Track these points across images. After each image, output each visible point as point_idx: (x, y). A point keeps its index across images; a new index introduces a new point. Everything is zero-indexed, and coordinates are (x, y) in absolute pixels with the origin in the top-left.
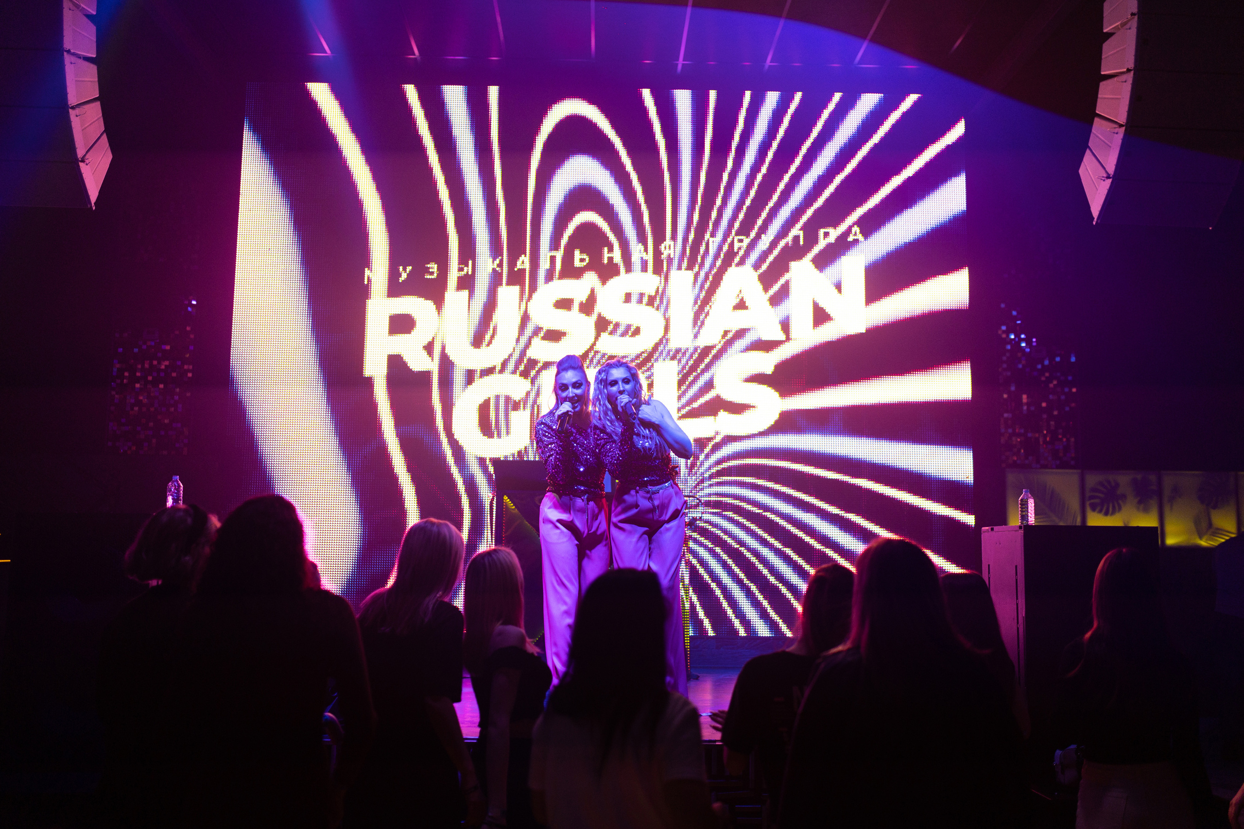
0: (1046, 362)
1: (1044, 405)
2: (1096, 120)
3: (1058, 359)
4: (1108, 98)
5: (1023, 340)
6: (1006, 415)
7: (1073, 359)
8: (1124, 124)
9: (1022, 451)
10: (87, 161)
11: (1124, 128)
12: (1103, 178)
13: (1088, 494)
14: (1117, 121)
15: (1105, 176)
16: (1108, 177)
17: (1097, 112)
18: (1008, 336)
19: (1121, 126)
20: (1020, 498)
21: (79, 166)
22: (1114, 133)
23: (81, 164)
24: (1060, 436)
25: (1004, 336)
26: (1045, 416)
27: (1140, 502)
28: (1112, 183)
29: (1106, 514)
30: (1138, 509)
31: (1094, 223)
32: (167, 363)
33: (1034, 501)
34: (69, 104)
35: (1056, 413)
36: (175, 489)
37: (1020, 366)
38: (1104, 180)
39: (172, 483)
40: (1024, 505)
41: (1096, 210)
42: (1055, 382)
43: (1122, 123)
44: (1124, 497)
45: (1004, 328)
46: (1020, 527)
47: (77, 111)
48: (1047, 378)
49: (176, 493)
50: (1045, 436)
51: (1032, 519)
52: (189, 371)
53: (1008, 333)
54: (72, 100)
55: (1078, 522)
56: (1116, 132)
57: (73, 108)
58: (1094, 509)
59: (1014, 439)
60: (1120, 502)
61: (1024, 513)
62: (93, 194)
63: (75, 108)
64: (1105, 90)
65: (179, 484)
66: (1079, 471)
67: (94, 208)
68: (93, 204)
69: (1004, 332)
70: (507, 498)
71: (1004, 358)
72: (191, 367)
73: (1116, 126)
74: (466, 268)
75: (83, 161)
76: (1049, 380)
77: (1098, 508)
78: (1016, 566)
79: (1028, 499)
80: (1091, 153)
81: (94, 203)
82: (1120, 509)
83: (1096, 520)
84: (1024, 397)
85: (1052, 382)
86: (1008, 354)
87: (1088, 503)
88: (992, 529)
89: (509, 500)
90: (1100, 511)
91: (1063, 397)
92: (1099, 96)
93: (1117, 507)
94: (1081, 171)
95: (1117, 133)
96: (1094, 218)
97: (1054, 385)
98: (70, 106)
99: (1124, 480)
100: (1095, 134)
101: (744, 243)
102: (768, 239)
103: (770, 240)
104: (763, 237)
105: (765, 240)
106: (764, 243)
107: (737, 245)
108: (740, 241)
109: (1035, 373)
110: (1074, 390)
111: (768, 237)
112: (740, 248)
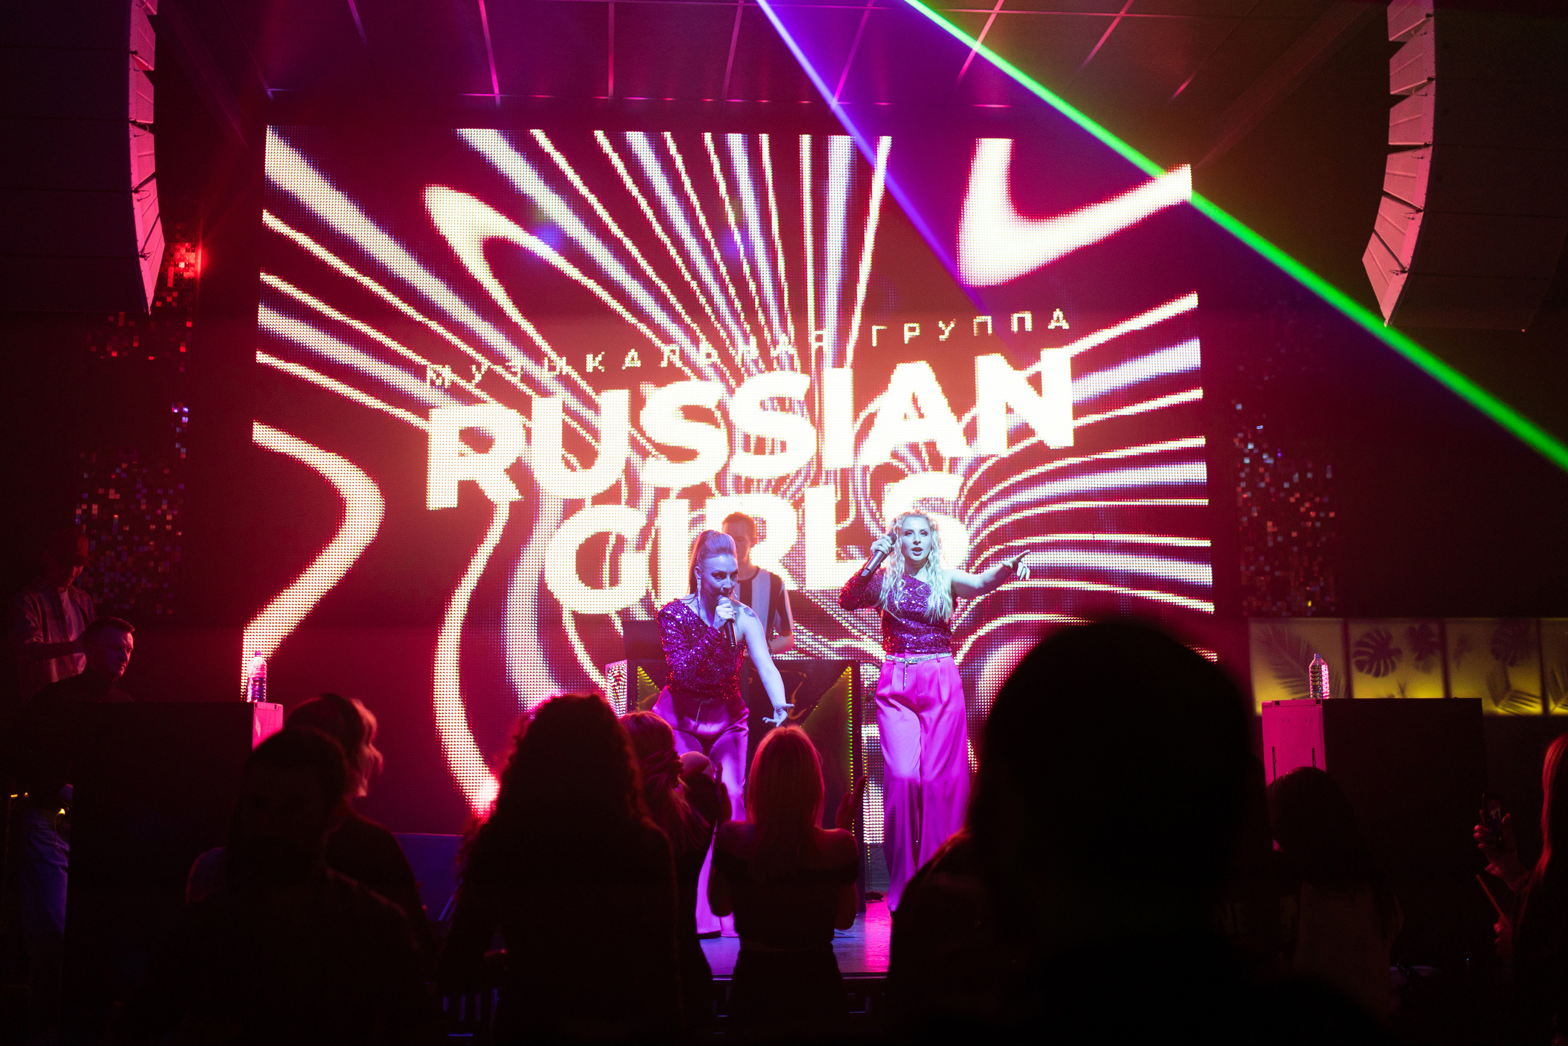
0: (1296, 479)
1: (1294, 534)
2: (1384, 199)
3: (1310, 475)
4: (1399, 175)
5: (1265, 451)
6: (1247, 548)
7: (1329, 476)
8: (1422, 209)
9: (1269, 594)
11: (1422, 214)
12: (1396, 272)
13: (1353, 649)
14: (1413, 203)
15: (1398, 269)
16: (1403, 272)
18: (1246, 446)
19: (1418, 211)
22: (1409, 218)
23: (141, 260)
25: (1241, 446)
26: (1296, 549)
27: (1419, 659)
28: (1408, 279)
29: (1378, 677)
30: (1417, 668)
31: (1385, 324)
34: (132, 186)
35: (1309, 545)
37: (1262, 485)
38: (1397, 274)
41: (1387, 308)
42: (1307, 505)
43: (1420, 207)
44: (1398, 652)
45: (1240, 435)
47: (139, 194)
48: (1296, 499)
53: (1246, 442)
54: (135, 180)
55: (1346, 696)
56: (1412, 217)
57: (136, 191)
58: (1361, 667)
59: (1257, 578)
60: (1394, 658)
64: (1395, 165)
66: (1341, 619)
67: (150, 310)
68: (149, 305)
69: (1241, 440)
71: (1243, 475)
73: (1412, 210)
74: (558, 367)
75: (142, 255)
76: (1300, 502)
77: (1367, 668)
80: (1377, 239)
82: (1394, 667)
83: (1365, 688)
84: (1269, 524)
85: (1303, 505)
86: (1247, 470)
87: (1353, 661)
90: (1369, 672)
91: (1318, 524)
92: (1387, 171)
93: (1390, 667)
94: (1366, 260)
95: (1413, 219)
96: (1384, 319)
97: (1307, 508)
98: (133, 189)
99: (1398, 631)
100: (1383, 217)
101: (917, 333)
102: (947, 326)
103: (949, 328)
104: (941, 325)
105: (943, 329)
106: (943, 333)
107: (907, 335)
108: (912, 329)
109: (1282, 495)
110: (1332, 515)
111: (947, 325)
112: (911, 340)
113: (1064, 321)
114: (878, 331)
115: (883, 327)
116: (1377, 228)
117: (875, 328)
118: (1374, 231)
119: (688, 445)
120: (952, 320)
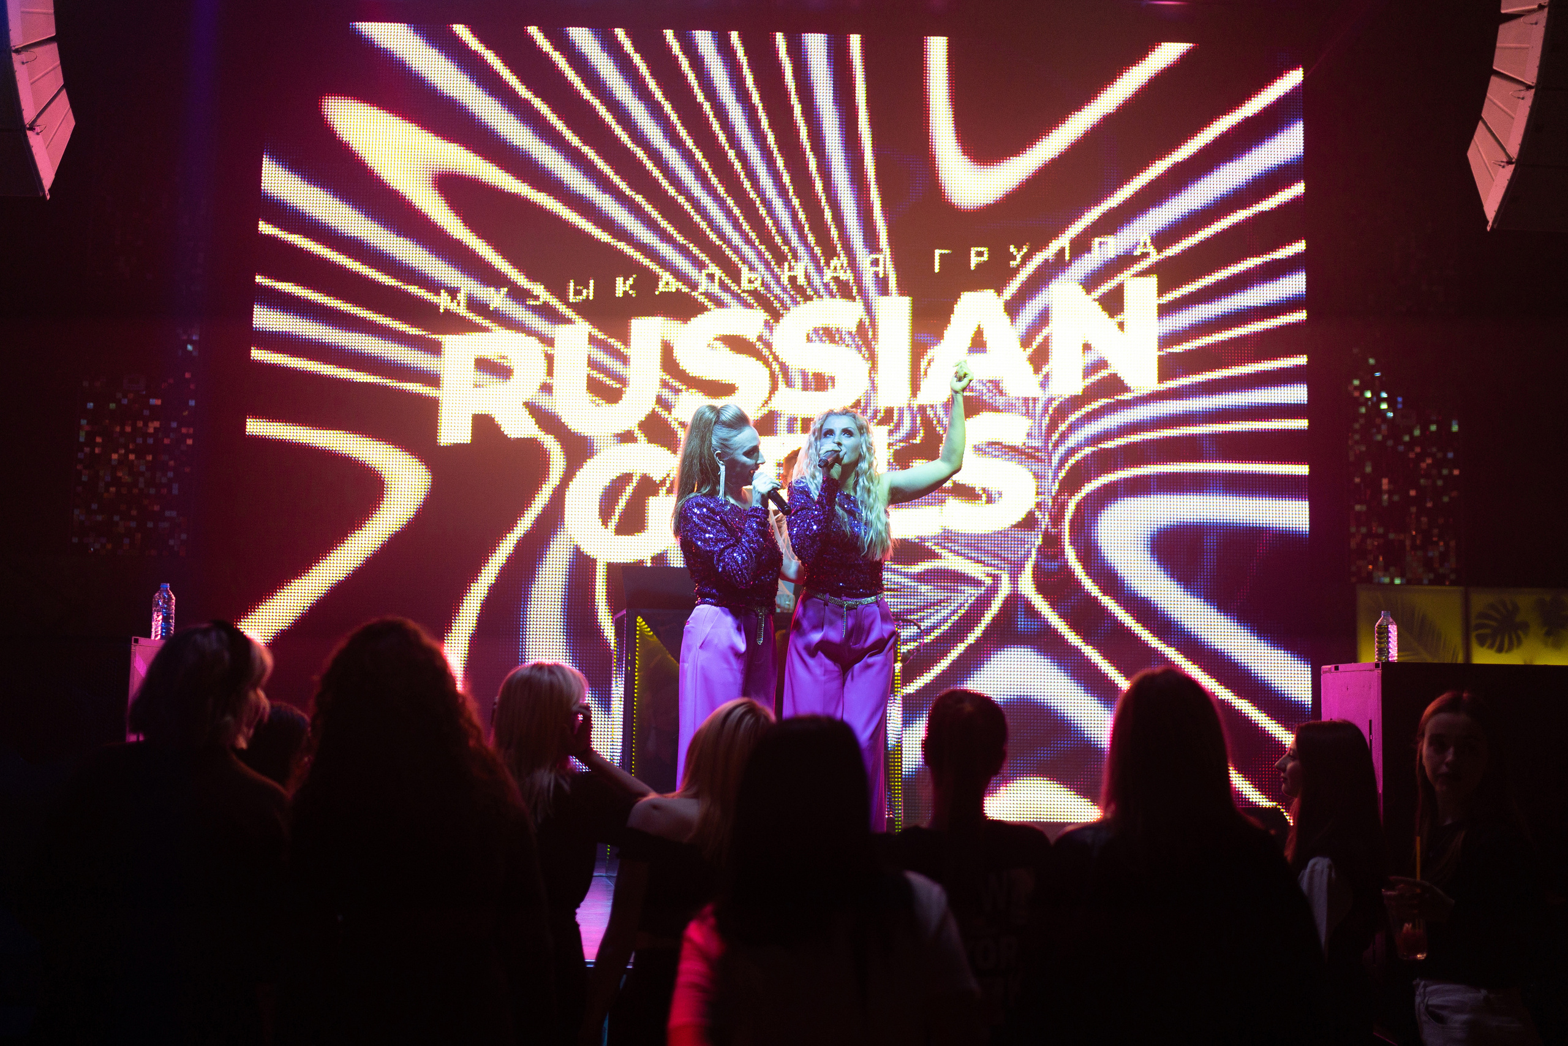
0: (1417, 433)
1: (1413, 493)
2: (1494, 81)
3: (1433, 428)
4: (1511, 48)
5: (1384, 400)
6: (1358, 508)
7: (1455, 428)
8: (1533, 85)
9: (1381, 559)
10: (38, 129)
11: (1533, 91)
12: (1502, 164)
13: (1474, 622)
14: (1523, 80)
15: (1505, 160)
16: (1509, 162)
17: (1495, 68)
18: (1362, 394)
19: (1529, 87)
20: (1377, 623)
21: (26, 136)
22: (1519, 98)
23: (29, 133)
24: (1435, 539)
25: (1356, 394)
26: (1413, 509)
27: (1548, 634)
28: (1515, 170)
29: (1500, 650)
30: (1546, 644)
31: (1488, 229)
32: (157, 424)
33: (1397, 628)
34: (12, 45)
35: (1429, 505)
36: (164, 602)
37: (1379, 438)
38: (1503, 167)
39: (160, 594)
40: (1384, 633)
41: (1491, 208)
42: (1429, 461)
43: (1530, 84)
44: (1525, 627)
45: (1356, 382)
46: (1377, 665)
47: (24, 56)
48: (1417, 454)
49: (165, 608)
50: (1414, 538)
51: (1394, 654)
52: (188, 436)
53: (1362, 389)
54: (16, 39)
55: (1460, 659)
56: (1521, 97)
57: (18, 51)
58: (1482, 643)
59: (1369, 541)
60: (1520, 632)
61: (1383, 645)
62: (47, 175)
63: (20, 52)
64: (1507, 37)
65: (170, 596)
66: (1461, 588)
67: (48, 197)
68: (47, 192)
69: (1356, 388)
70: (641, 620)
71: (1357, 426)
72: (191, 431)
73: (1522, 88)
74: (585, 291)
75: (32, 128)
76: (1420, 457)
77: (1489, 642)
78: (1370, 721)
79: (1388, 625)
80: (1484, 127)
81: (49, 190)
82: (1520, 642)
83: (1484, 657)
84: (1385, 481)
85: (1424, 461)
86: (1362, 421)
87: (1474, 634)
88: (1337, 668)
89: (644, 623)
90: (1491, 647)
91: (1440, 483)
92: (1498, 45)
93: (1515, 642)
94: (1471, 154)
95: (1523, 98)
96: (1488, 222)
97: (1428, 465)
98: (13, 48)
99: (1525, 601)
100: (1491, 100)
101: (986, 258)
102: (1019, 251)
103: (1022, 253)
104: (1012, 249)
105: (1015, 253)
106: (1014, 258)
107: (974, 261)
108: (980, 254)
109: (1401, 448)
110: (1456, 472)
111: (1019, 249)
112: (978, 265)
113: (1152, 247)
114: (941, 255)
115: (947, 251)
116: (1484, 115)
117: (938, 252)
118: (1481, 118)
119: (725, 378)
120: (1026, 244)
